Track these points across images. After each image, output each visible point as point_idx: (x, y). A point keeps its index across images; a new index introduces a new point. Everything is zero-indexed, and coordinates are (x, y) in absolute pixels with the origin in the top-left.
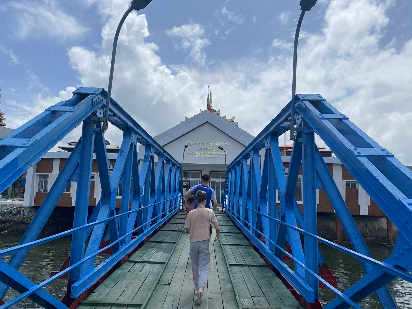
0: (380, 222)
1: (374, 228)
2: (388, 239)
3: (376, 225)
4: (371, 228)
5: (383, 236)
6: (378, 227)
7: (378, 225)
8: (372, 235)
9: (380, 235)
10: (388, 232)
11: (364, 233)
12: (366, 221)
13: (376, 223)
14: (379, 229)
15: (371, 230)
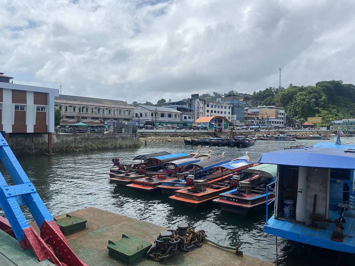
0: (44, 138)
1: (39, 142)
2: (48, 150)
3: (40, 140)
4: (36, 143)
5: (45, 148)
6: (42, 142)
7: (41, 140)
8: (37, 148)
9: (43, 148)
10: (49, 144)
11: (31, 147)
12: (32, 137)
13: (40, 139)
14: (43, 143)
15: (36, 144)
